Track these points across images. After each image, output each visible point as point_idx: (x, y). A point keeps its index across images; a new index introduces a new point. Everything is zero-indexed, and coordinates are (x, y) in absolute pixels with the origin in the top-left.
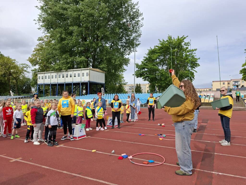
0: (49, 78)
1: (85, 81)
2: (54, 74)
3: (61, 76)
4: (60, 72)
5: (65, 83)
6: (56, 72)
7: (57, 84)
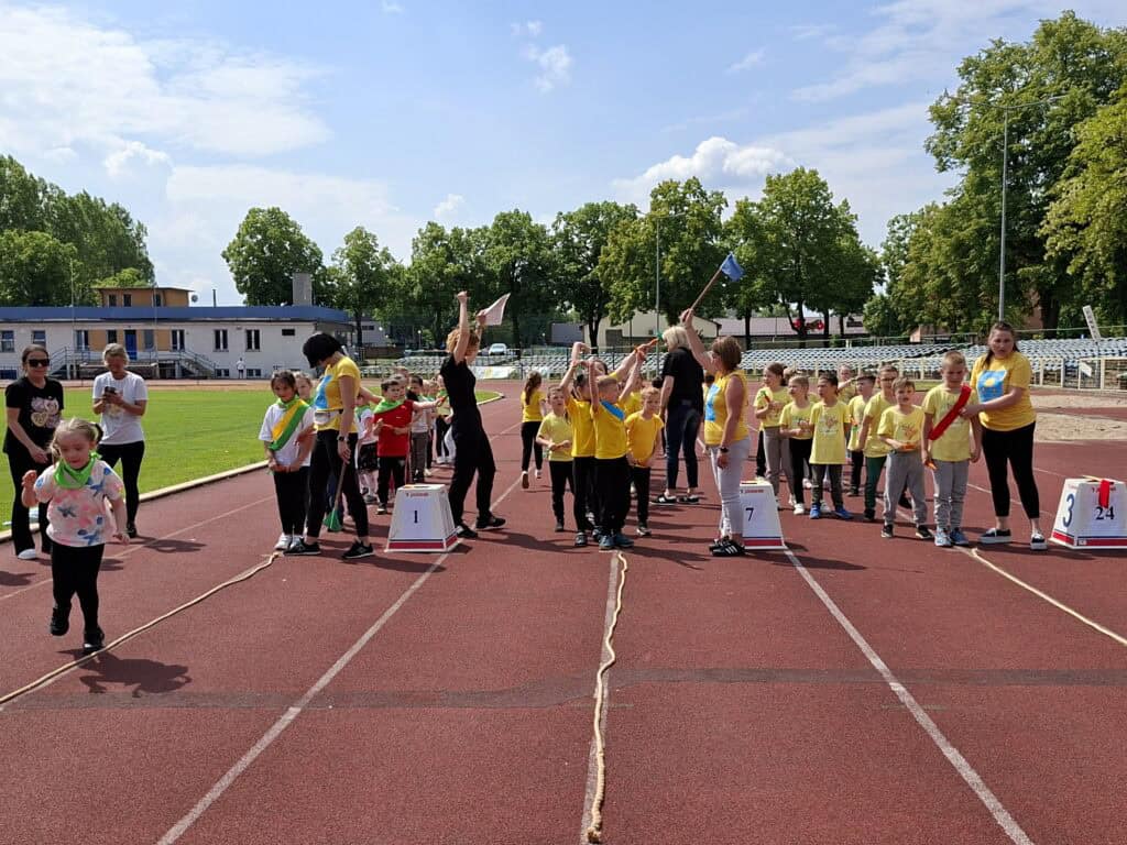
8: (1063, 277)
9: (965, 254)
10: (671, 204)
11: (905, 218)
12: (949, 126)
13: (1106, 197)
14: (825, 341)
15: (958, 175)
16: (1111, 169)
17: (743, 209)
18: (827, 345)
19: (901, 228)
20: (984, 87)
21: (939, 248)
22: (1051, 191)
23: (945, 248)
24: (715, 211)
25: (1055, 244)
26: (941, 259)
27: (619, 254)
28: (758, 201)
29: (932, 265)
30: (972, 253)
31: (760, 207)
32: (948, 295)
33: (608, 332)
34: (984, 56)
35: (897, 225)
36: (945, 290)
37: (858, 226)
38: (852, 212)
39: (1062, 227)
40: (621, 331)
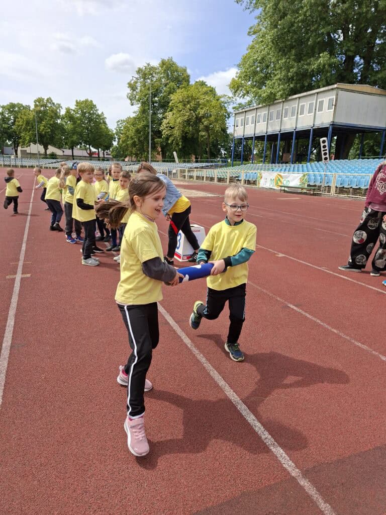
0: (252, 123)
1: (322, 123)
2: (263, 112)
3: (275, 116)
4: (274, 104)
5: (280, 131)
7: (265, 136)
8: (167, 144)
9: (140, 133)
10: (42, 106)
11: (121, 120)
12: (134, 90)
13: (179, 119)
14: (99, 159)
15: (137, 107)
16: (180, 110)
17: (68, 110)
19: (121, 124)
20: (145, 79)
21: (132, 131)
22: (164, 116)
23: (134, 131)
24: (58, 110)
25: (165, 133)
26: (133, 134)
27: (23, 122)
28: (74, 109)
29: (130, 136)
30: (142, 133)
31: (74, 111)
32: (135, 147)
34: (144, 68)
35: (119, 123)
36: (134, 144)
37: (107, 121)
38: (105, 116)
39: (167, 127)
40: (26, 151)
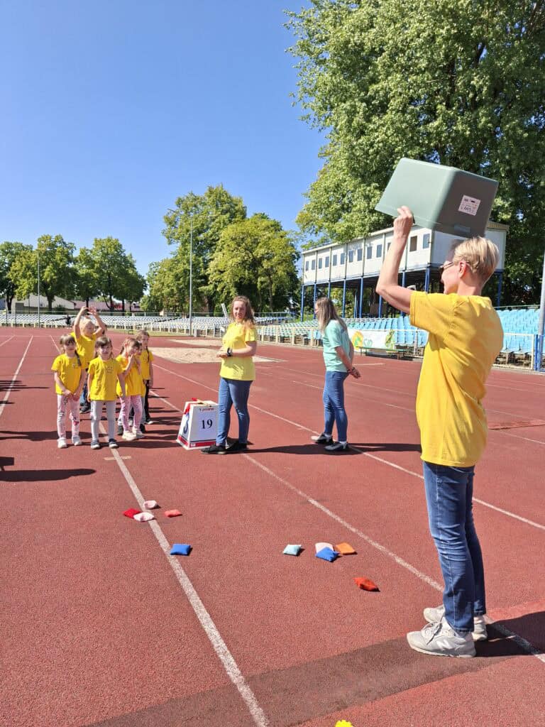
0: (327, 266)
1: (417, 266)
2: (339, 252)
3: (355, 257)
4: (352, 242)
5: (362, 276)
6: (342, 244)
7: (343, 282)
10: (48, 246)
11: (156, 263)
12: (172, 226)
13: (231, 261)
14: (123, 313)
15: (177, 246)
16: (231, 249)
17: (83, 252)
18: (123, 315)
19: (154, 267)
21: (169, 277)
22: (212, 257)
24: (70, 251)
25: (212, 278)
26: (170, 281)
27: (22, 266)
28: (90, 249)
29: (165, 284)
30: (181, 279)
31: (91, 252)
32: (172, 297)
33: (17, 304)
37: (136, 265)
38: (134, 259)
39: (215, 271)
40: (23, 304)
